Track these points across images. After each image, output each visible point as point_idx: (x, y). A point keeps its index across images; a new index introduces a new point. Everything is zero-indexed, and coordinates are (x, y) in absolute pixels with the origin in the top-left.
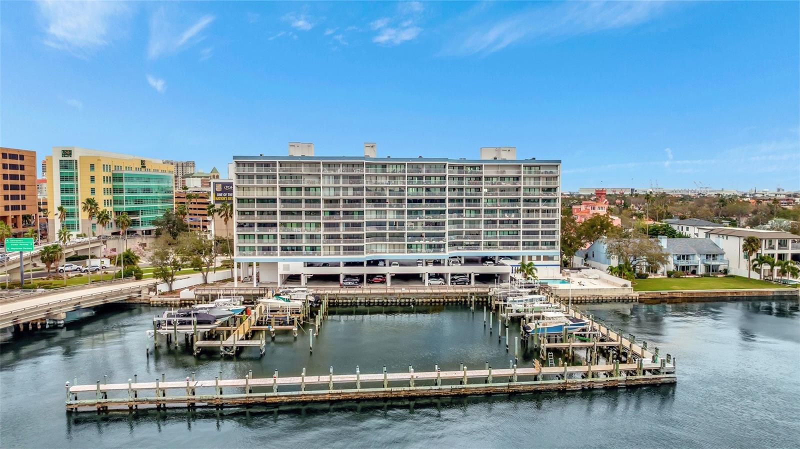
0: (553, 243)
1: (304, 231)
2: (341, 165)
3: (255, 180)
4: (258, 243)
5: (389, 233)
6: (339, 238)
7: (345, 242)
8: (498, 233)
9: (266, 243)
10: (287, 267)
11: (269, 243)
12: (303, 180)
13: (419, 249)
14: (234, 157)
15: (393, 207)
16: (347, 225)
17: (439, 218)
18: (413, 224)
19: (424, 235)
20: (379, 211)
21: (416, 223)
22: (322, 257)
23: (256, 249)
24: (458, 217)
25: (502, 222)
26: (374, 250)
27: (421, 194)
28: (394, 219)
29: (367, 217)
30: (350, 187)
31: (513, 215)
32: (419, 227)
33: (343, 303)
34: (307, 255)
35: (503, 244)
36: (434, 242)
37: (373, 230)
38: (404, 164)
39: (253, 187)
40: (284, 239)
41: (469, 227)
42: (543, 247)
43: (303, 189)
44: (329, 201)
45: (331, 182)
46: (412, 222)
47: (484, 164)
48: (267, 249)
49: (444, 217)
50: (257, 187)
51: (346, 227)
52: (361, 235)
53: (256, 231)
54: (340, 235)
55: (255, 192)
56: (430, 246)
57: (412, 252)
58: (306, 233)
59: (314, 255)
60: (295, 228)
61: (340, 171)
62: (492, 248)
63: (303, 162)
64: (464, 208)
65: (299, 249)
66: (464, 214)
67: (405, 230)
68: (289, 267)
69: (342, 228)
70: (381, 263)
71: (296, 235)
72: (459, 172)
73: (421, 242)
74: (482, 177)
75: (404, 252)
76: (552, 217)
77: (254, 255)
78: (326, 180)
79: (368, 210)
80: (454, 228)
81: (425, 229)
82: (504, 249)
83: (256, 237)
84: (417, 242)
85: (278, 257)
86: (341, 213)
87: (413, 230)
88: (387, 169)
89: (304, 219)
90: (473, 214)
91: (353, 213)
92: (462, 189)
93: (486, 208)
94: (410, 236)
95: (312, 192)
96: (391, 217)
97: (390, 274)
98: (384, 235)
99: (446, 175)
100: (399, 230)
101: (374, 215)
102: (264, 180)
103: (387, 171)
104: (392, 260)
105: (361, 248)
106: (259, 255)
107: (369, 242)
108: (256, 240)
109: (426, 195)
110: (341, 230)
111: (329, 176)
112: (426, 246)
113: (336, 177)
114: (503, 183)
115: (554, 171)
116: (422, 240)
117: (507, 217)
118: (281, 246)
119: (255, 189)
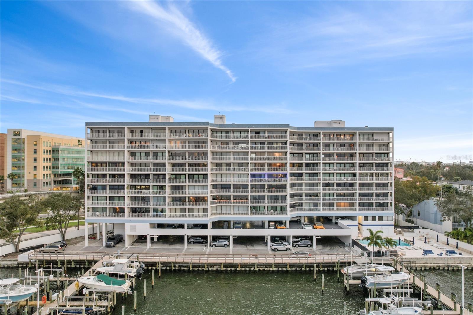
1: (152, 194)
3: (108, 144)
4: (110, 204)
5: (234, 195)
6: (185, 200)
7: (190, 204)
8: (335, 195)
9: (116, 204)
10: (133, 228)
11: (119, 204)
13: (261, 211)
14: (86, 123)
20: (224, 174)
22: (167, 219)
23: (108, 210)
24: (298, 180)
25: (339, 185)
26: (220, 211)
27: (263, 158)
28: (238, 182)
29: (211, 180)
30: (195, 151)
31: (350, 178)
34: (154, 216)
36: (276, 204)
37: (218, 192)
38: (247, 131)
39: (105, 152)
41: (308, 189)
42: (377, 208)
43: (151, 153)
45: (178, 146)
46: (255, 185)
47: (322, 131)
48: (117, 210)
49: (286, 181)
50: (109, 152)
52: (205, 197)
53: (107, 193)
54: (185, 197)
55: (107, 156)
57: (255, 214)
60: (143, 191)
61: (186, 136)
62: (330, 209)
64: (304, 171)
65: (147, 210)
66: (304, 177)
67: (248, 192)
68: (136, 228)
69: (187, 190)
71: (145, 197)
72: (299, 139)
74: (320, 143)
75: (247, 214)
76: (385, 180)
77: (105, 215)
78: (173, 144)
79: (212, 173)
80: (295, 191)
81: (268, 191)
83: (108, 198)
84: (260, 204)
86: (187, 176)
87: (255, 192)
88: (232, 135)
89: (151, 182)
90: (312, 177)
92: (301, 154)
93: (325, 171)
94: (253, 198)
96: (235, 180)
97: (233, 236)
99: (287, 141)
100: (242, 192)
101: (219, 178)
102: (116, 145)
104: (236, 221)
105: (206, 211)
106: (110, 215)
107: (213, 204)
108: (108, 202)
109: (268, 159)
110: (187, 193)
112: (269, 208)
115: (386, 137)
116: (265, 202)
117: (344, 180)
118: (129, 208)
119: (107, 153)
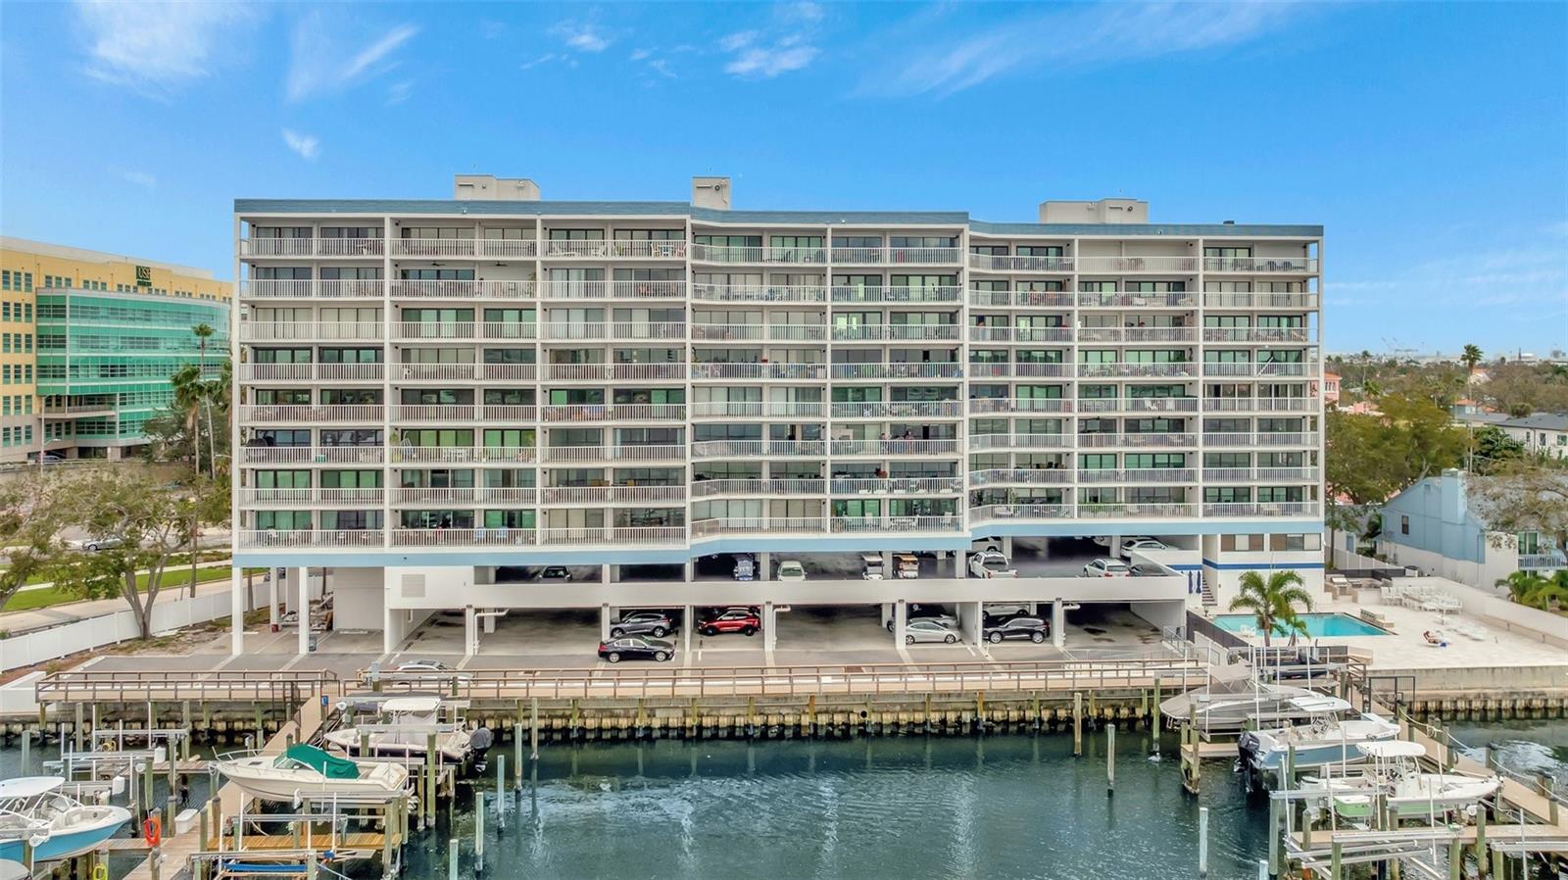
0: (1293, 494)
1: (480, 461)
2: (609, 233)
3: (315, 281)
4: (324, 497)
5: (771, 463)
6: (601, 482)
7: (621, 496)
8: (1122, 461)
9: (348, 500)
10: (415, 586)
11: (358, 497)
12: (477, 281)
13: (869, 517)
14: (237, 202)
15: (783, 376)
16: (629, 437)
17: (938, 413)
18: (850, 432)
19: (887, 469)
20: (737, 388)
21: (860, 430)
22: (539, 548)
23: (315, 520)
24: (996, 408)
25: (1133, 426)
26: (722, 519)
27: (875, 332)
28: (787, 415)
29: (697, 411)
30: (640, 306)
31: (1170, 402)
32: (871, 441)
33: (600, 730)
34: (489, 540)
35: (1137, 496)
36: (922, 494)
37: (717, 454)
38: (821, 235)
39: (308, 307)
40: (412, 485)
41: (1026, 441)
42: (1266, 506)
43: (479, 314)
44: (564, 356)
45: (573, 290)
46: (848, 426)
47: (1077, 238)
48: (352, 523)
49: (954, 411)
50: (322, 308)
51: (623, 443)
52: (676, 469)
53: (313, 458)
54: (602, 470)
55: (315, 322)
56: (909, 508)
57: (847, 527)
58: (485, 464)
59: (511, 540)
60: (448, 449)
61: (603, 251)
62: (1105, 509)
63: (480, 221)
64: (1012, 378)
65: (464, 520)
66: (1013, 399)
67: (823, 453)
68: (423, 586)
69: (609, 446)
70: (744, 567)
71: (453, 471)
72: (997, 264)
73: (880, 494)
74: (1069, 279)
75: (819, 528)
76: (1293, 408)
77: (306, 540)
78: (559, 282)
79: (702, 386)
80: (986, 446)
81: (891, 449)
82: (1141, 513)
83: (316, 479)
84: (863, 494)
85: (385, 549)
86: (609, 396)
87: (848, 452)
88: (766, 248)
89: (478, 418)
90: (1040, 400)
91: (647, 394)
92: (1006, 319)
93: (1086, 379)
94: (839, 473)
95: (510, 322)
96: (777, 410)
97: (775, 607)
98: (751, 472)
99: (959, 270)
100: (803, 453)
101: (720, 404)
102: (348, 282)
103: (766, 256)
104: (778, 554)
105: (676, 518)
106: (325, 540)
107: (701, 495)
108: (316, 490)
109: (892, 335)
110: (609, 454)
111: (567, 269)
112: (894, 509)
113: (593, 272)
114: (1137, 300)
115: (1296, 260)
116: (883, 488)
117: (1150, 409)
118: (396, 511)
119: (315, 313)
